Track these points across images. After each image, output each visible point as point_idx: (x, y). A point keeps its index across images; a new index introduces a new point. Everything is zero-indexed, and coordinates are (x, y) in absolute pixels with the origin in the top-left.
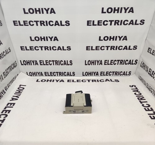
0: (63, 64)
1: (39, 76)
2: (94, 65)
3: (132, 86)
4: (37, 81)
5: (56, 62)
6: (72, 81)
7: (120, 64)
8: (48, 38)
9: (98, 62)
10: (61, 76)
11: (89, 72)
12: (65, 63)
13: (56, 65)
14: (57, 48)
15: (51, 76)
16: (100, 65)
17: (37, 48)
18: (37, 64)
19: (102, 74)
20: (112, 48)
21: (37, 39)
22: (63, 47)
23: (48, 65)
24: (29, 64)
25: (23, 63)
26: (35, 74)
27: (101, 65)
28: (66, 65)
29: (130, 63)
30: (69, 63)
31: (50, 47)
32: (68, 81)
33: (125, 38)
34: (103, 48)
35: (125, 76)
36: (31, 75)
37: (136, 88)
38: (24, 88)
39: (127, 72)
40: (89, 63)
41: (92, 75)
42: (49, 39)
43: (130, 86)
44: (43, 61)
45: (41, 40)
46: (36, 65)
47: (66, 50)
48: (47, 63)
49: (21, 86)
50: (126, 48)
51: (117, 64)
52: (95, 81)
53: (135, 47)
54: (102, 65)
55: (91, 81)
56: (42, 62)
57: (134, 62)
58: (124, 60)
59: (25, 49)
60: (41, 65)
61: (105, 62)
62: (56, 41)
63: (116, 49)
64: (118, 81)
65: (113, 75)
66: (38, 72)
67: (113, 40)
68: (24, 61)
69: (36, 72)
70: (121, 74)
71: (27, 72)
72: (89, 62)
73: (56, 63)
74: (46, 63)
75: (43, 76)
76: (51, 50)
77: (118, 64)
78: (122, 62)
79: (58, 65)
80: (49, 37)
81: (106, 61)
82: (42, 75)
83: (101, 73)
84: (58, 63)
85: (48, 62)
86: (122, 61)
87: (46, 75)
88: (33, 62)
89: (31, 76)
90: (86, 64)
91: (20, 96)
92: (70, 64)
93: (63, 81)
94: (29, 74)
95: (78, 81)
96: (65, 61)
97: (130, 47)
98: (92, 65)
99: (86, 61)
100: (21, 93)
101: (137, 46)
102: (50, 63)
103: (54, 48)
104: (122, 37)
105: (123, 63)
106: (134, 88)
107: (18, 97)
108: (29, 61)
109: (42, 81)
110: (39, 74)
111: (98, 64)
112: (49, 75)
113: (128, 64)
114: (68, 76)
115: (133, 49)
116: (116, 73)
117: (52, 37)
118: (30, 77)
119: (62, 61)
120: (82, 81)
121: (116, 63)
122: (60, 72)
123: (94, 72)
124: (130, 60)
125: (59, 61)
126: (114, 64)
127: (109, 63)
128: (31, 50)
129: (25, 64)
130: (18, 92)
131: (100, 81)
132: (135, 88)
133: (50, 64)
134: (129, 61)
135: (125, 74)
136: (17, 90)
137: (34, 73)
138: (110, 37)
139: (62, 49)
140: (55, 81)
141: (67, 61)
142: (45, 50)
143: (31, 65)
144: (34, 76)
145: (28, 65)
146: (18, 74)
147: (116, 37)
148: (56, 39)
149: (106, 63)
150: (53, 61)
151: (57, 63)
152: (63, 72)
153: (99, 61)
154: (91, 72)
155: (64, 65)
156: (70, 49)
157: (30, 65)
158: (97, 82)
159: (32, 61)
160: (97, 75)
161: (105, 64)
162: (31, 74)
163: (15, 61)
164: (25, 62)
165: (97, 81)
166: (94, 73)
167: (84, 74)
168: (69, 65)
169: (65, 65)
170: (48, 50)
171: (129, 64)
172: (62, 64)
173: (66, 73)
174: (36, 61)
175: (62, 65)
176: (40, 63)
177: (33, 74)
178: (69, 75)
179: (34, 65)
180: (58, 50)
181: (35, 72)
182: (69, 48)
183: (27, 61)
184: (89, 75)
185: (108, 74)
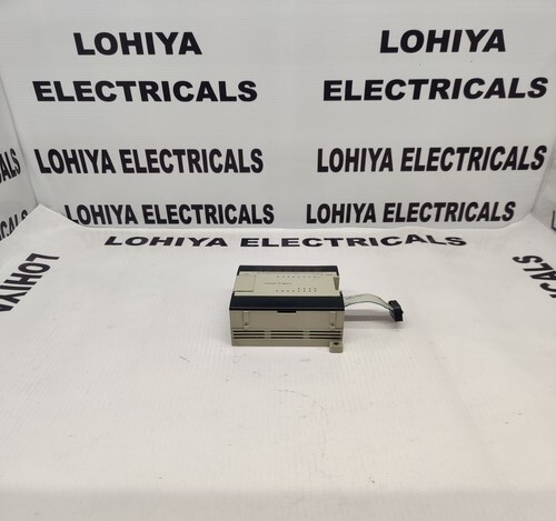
0: (221, 166)
1: (120, 222)
2: (356, 170)
3: (527, 259)
4: (111, 241)
5: (194, 156)
6: (260, 242)
7: (469, 169)
8: (157, 41)
9: (374, 158)
10: (216, 222)
11: (335, 206)
12: (233, 163)
13: (191, 171)
14: (195, 91)
15: (172, 222)
16: (381, 170)
17: (106, 91)
18: (108, 166)
19: (392, 213)
20: (439, 88)
21: (106, 44)
22: (222, 85)
23: (157, 170)
24: (73, 166)
25: (47, 164)
26: (101, 214)
27: (386, 169)
28: (236, 171)
29: (515, 161)
30: (248, 162)
31: (165, 84)
32: (245, 242)
33: (497, 41)
34: (396, 90)
35: (489, 222)
36: (85, 218)
37: (546, 267)
38: (46, 268)
39: (496, 204)
40: (336, 164)
41: (348, 221)
42: (159, 45)
43: (516, 259)
44: (135, 152)
45: (126, 52)
46: (104, 172)
47: (234, 99)
48: (155, 162)
49: (37, 260)
50: (497, 88)
51: (455, 166)
52: (362, 242)
53: (539, 87)
54: (391, 170)
55: (343, 244)
56: (131, 156)
57: (530, 159)
58: (489, 149)
59: (54, 94)
60: (127, 170)
61: (406, 159)
62: (190, 54)
63: (455, 96)
64: (463, 243)
65: (437, 219)
66: (113, 207)
67: (444, 49)
68: (52, 153)
69: (106, 207)
70: (471, 215)
71: (67, 207)
72: (337, 157)
73: (191, 162)
74: (150, 161)
75: (136, 222)
76: (167, 98)
77: (459, 168)
78: (477, 158)
79: (199, 171)
80: (161, 35)
81: (409, 155)
82: (131, 218)
83: (387, 212)
84: (201, 163)
85: (157, 156)
86: (476, 154)
87: (148, 222)
88: (94, 160)
89: (86, 222)
90: (322, 169)
91: (24, 294)
92: (253, 166)
93: (223, 243)
94: (74, 215)
95: (285, 242)
96: (230, 153)
97: (515, 82)
98: (347, 170)
99: (320, 151)
100: (34, 283)
101: (545, 80)
102: (168, 161)
103: (184, 91)
104: (483, 33)
105: (481, 161)
106: (532, 264)
107: (16, 301)
108: (73, 152)
109: (129, 242)
110: (118, 213)
111: (373, 169)
112: (164, 222)
113: (504, 168)
114: (245, 222)
115: (531, 94)
116: (453, 211)
117: (174, 35)
118: (80, 227)
119: (216, 152)
120: (306, 242)
121: (451, 164)
122: (207, 207)
123: (356, 205)
124: (514, 150)
125: (204, 151)
126: (446, 168)
127: (424, 161)
128: (81, 98)
129: (58, 166)
130: (18, 279)
131: (385, 241)
132: (538, 266)
133: (167, 166)
134: (508, 151)
135: (488, 214)
136: (14, 275)
137: (97, 210)
138: (432, 33)
139: (218, 95)
140: (188, 243)
141: (240, 152)
142: (145, 98)
143: (86, 171)
144: (96, 222)
145: (70, 171)
146: (25, 213)
147: (458, 33)
148: (190, 44)
149: (408, 164)
150: (179, 153)
151: (196, 160)
152: (220, 207)
153: (380, 150)
154: (343, 206)
155: (226, 171)
156: (254, 96)
157: (79, 171)
158: (371, 247)
159: (87, 152)
160: (369, 221)
161: (404, 168)
162: (83, 213)
163: (12, 151)
164: (55, 158)
165: (368, 242)
166: (359, 212)
167: (314, 215)
168: (247, 170)
169: (231, 171)
170: (157, 98)
171: (509, 168)
172: (217, 166)
173: (234, 209)
174: (105, 153)
175: (217, 170)
176: (124, 161)
177: (95, 215)
178: (247, 219)
179: (96, 171)
180: (200, 98)
181: (100, 207)
182: (248, 91)
183: (65, 152)
184: (334, 221)
185: (416, 212)
